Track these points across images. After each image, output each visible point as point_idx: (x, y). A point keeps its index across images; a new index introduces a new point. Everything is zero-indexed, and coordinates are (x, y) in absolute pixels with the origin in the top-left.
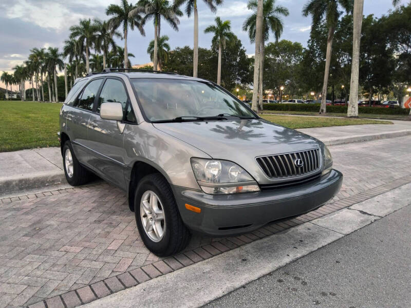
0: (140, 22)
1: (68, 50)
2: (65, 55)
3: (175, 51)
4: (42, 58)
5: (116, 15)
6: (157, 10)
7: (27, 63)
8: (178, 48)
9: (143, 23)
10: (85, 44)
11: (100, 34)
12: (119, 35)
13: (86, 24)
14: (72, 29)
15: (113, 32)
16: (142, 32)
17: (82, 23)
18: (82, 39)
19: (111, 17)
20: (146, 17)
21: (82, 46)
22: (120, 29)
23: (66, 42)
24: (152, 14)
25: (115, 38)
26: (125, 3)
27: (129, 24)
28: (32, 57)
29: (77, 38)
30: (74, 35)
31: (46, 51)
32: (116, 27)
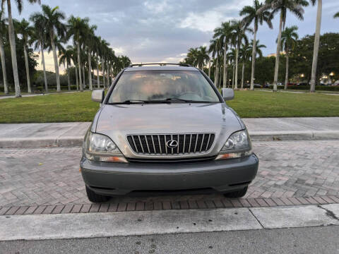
0: (268, 17)
1: (212, 48)
2: (210, 51)
3: (304, 39)
4: (195, 55)
5: (247, 15)
6: (283, 4)
7: (186, 59)
8: (308, 36)
9: (272, 17)
10: (224, 41)
11: (236, 32)
12: (251, 30)
13: (226, 25)
14: (216, 31)
15: (245, 29)
16: (270, 25)
17: (223, 25)
18: (222, 38)
19: (244, 16)
20: (273, 12)
21: (222, 43)
22: (252, 25)
23: (211, 41)
24: (279, 8)
25: (247, 33)
26: (256, 3)
27: (259, 20)
28: (189, 55)
29: (219, 37)
30: (216, 35)
31: (198, 50)
32: (248, 24)
